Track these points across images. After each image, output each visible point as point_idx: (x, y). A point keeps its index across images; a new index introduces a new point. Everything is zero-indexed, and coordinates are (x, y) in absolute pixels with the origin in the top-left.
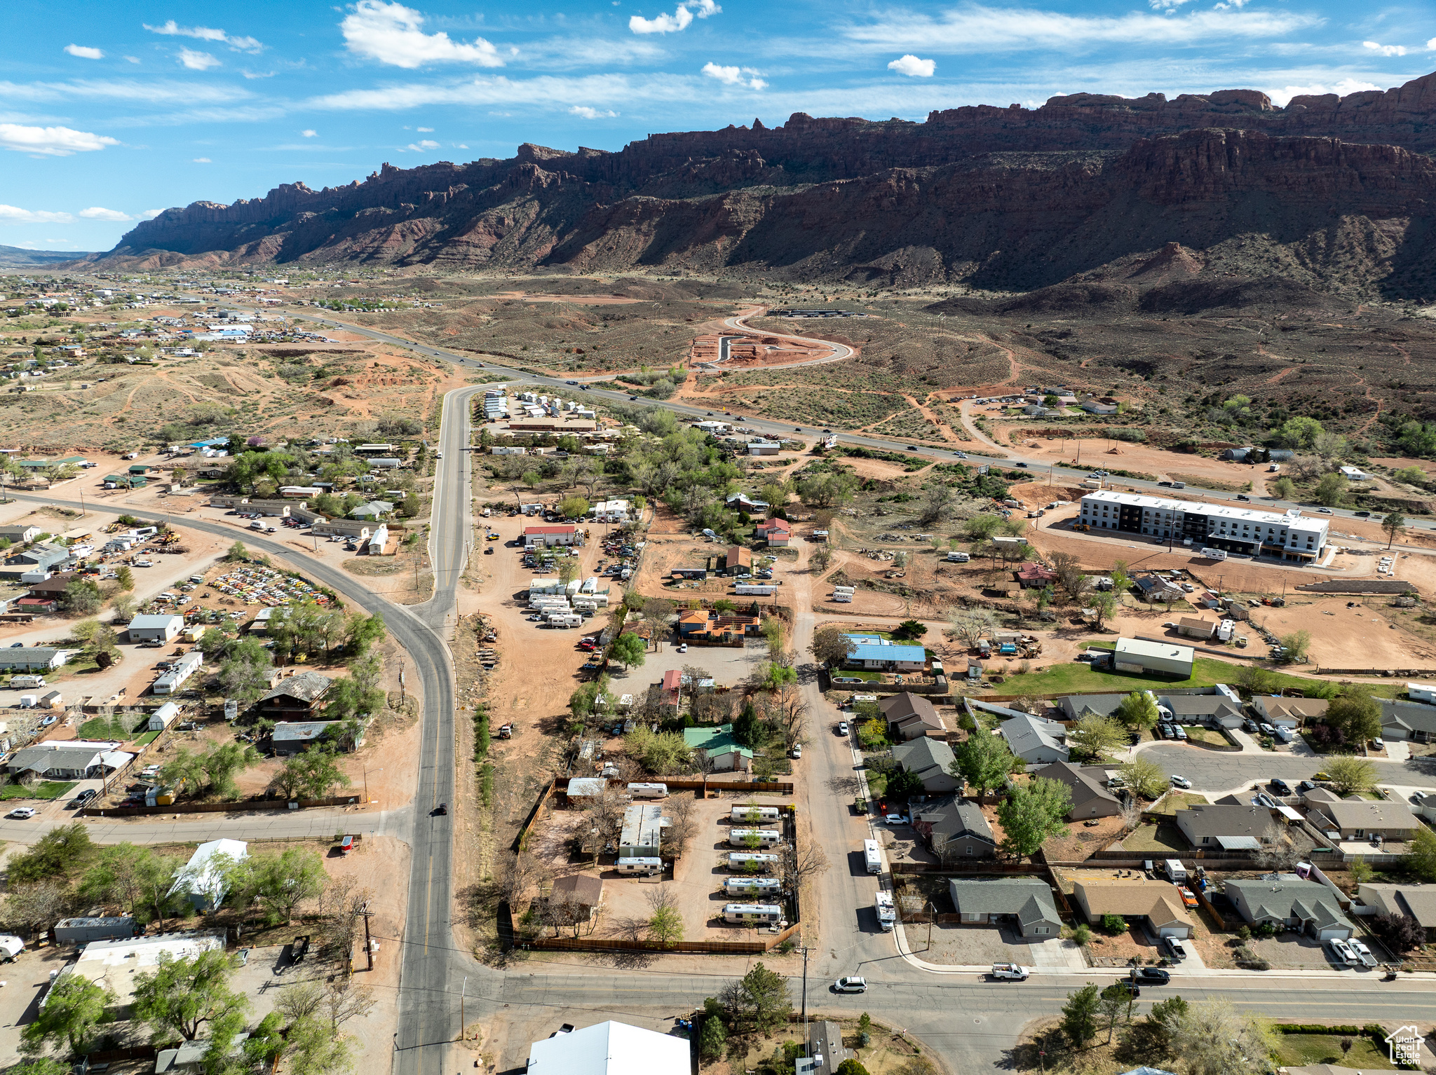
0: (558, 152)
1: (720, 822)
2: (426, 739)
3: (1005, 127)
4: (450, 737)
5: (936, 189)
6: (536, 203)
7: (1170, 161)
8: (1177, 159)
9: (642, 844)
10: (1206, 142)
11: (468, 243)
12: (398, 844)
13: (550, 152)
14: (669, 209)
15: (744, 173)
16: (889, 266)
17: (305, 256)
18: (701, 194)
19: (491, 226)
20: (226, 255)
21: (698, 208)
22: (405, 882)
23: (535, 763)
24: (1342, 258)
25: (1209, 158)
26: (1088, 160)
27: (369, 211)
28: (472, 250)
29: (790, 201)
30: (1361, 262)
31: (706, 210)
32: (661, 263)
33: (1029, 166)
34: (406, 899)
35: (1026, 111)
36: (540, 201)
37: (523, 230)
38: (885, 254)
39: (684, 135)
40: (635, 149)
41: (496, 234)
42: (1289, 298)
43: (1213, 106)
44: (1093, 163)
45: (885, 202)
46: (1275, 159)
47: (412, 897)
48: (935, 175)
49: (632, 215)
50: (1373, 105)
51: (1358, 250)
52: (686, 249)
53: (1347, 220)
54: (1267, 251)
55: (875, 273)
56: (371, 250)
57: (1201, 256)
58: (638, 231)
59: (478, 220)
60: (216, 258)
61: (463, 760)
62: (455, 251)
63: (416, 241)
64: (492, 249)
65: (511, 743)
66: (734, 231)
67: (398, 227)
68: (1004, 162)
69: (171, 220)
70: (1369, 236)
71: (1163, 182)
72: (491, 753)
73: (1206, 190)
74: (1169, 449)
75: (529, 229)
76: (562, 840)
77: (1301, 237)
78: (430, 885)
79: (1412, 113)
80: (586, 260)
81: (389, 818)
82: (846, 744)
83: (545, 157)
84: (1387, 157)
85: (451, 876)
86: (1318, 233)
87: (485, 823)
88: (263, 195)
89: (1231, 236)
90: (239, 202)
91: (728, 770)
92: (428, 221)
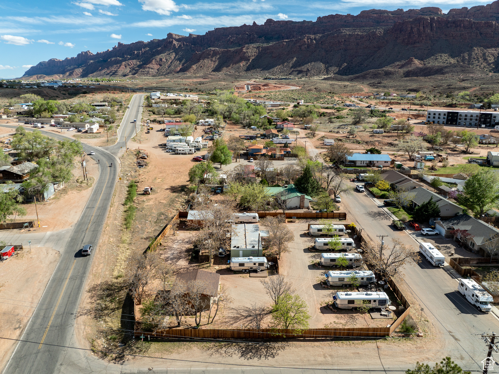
0: (182, 36)
1: (302, 236)
2: (94, 195)
3: (345, 22)
4: (110, 194)
5: (322, 42)
6: (174, 53)
7: (409, 29)
8: (412, 28)
9: (249, 247)
10: (422, 21)
11: (149, 67)
12: (51, 252)
13: (179, 36)
14: (223, 53)
15: (250, 40)
16: (305, 70)
17: (90, 75)
18: (234, 47)
19: (157, 62)
20: (61, 76)
21: (234, 52)
22: (46, 280)
23: (165, 206)
24: (474, 62)
25: (424, 27)
26: (378, 30)
27: (113, 59)
28: (151, 70)
29: (267, 48)
30: (482, 64)
31: (236, 52)
32: (220, 71)
33: (356, 33)
34: (41, 294)
35: (353, 16)
36: (175, 52)
37: (169, 63)
38: (303, 65)
39: (227, 28)
40: (209, 33)
41: (159, 64)
42: (463, 71)
43: (421, 13)
44: (380, 31)
45: (303, 47)
46: (448, 27)
47: (47, 292)
48: (321, 37)
49: (209, 55)
50: (481, 11)
51: (480, 59)
52: (229, 66)
53: (476, 49)
54: (446, 60)
55: (300, 72)
56: (114, 72)
57: (422, 62)
58: (212, 60)
59: (153, 60)
60: (57, 77)
61: (116, 204)
62: (144, 70)
63: (130, 68)
64: (158, 70)
65: (150, 196)
66: (247, 59)
67: (124, 63)
68: (346, 31)
69: (42, 65)
70: (484, 54)
71: (406, 37)
72: (136, 201)
73: (423, 39)
74: (444, 107)
75: (171, 62)
76: (184, 249)
77: (459, 56)
78: (67, 282)
79: (495, 13)
80: (192, 71)
81: (52, 235)
82: (366, 196)
83: (177, 37)
84: (490, 26)
85: (87, 274)
86: (465, 54)
87: (124, 238)
88: (75, 56)
89: (433, 55)
90: (67, 58)
91: (296, 208)
92: (134, 61)
